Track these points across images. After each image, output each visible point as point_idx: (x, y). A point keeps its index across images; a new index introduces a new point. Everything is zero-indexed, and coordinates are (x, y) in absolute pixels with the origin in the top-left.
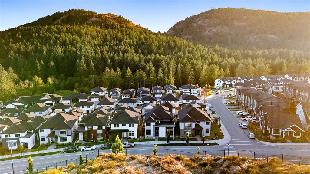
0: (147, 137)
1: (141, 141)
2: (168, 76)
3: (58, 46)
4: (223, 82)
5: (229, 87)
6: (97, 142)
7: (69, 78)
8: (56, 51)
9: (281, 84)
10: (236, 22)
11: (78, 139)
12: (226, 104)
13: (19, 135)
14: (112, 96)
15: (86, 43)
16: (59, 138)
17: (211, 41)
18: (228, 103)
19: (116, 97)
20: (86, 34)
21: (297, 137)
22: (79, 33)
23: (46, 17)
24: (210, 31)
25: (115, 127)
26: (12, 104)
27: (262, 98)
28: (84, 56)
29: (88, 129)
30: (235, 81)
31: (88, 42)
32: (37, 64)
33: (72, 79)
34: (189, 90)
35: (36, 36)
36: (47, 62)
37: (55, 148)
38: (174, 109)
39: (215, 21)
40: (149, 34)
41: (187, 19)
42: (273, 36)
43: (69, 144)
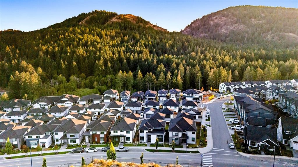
0: (141, 142)
1: (135, 146)
2: (177, 78)
3: (80, 47)
4: (227, 87)
5: (233, 91)
6: (100, 144)
7: (89, 77)
8: (78, 52)
9: (282, 90)
10: (254, 19)
11: (85, 142)
12: (223, 110)
13: (39, 136)
14: (122, 98)
15: (106, 44)
16: (69, 140)
17: (228, 39)
18: (226, 109)
19: (125, 99)
20: (106, 35)
21: (270, 150)
22: (100, 34)
23: (72, 18)
24: (226, 30)
25: (114, 132)
26: (38, 104)
27: (251, 109)
28: (103, 57)
29: (93, 133)
30: (238, 86)
31: (107, 43)
32: (62, 64)
33: (91, 78)
34: (192, 95)
35: (62, 37)
36: (70, 63)
37: (66, 149)
38: (172, 115)
39: (232, 19)
40: (165, 33)
41: (204, 17)
42: (291, 34)
43: (77, 145)
